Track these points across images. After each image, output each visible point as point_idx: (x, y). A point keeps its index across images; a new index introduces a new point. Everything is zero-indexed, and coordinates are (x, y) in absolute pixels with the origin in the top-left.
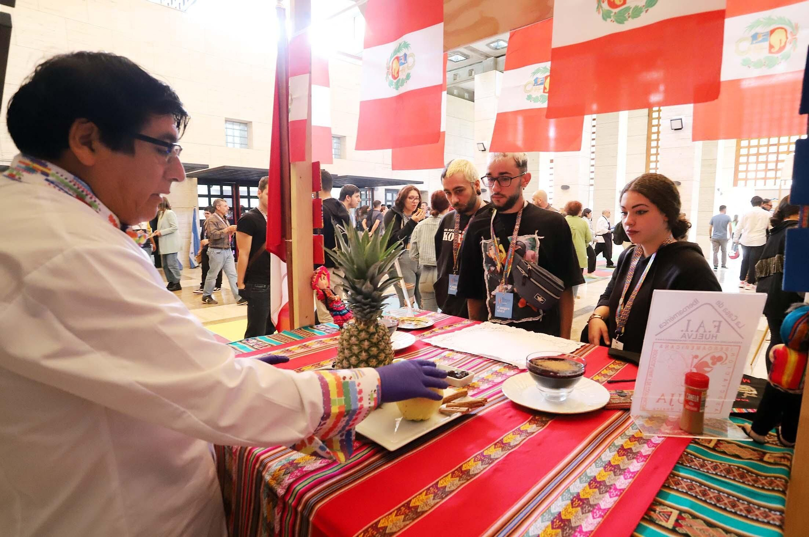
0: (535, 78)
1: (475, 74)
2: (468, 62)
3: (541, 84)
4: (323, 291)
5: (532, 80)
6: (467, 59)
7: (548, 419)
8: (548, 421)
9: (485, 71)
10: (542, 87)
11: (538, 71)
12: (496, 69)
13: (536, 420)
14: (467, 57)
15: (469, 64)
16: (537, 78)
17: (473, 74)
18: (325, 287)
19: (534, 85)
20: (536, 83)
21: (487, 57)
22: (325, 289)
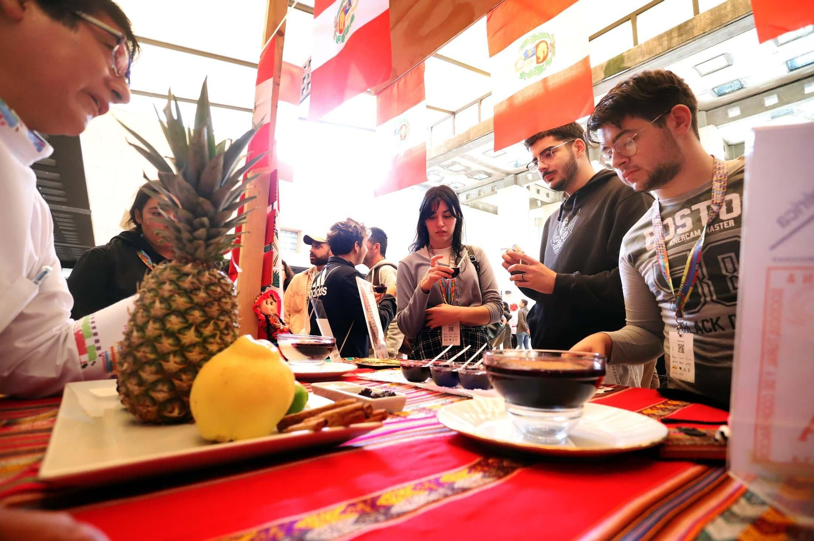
0: (524, 51)
1: (497, 189)
2: (491, 179)
3: (532, 55)
4: (267, 316)
5: (521, 55)
6: (490, 177)
7: (514, 465)
8: (513, 469)
9: (506, 186)
10: (534, 58)
11: (526, 41)
12: (516, 184)
13: (488, 465)
14: (490, 175)
15: (492, 181)
16: (527, 51)
17: (496, 190)
18: (271, 313)
19: (525, 60)
20: (527, 56)
21: (508, 174)
22: (270, 315)
